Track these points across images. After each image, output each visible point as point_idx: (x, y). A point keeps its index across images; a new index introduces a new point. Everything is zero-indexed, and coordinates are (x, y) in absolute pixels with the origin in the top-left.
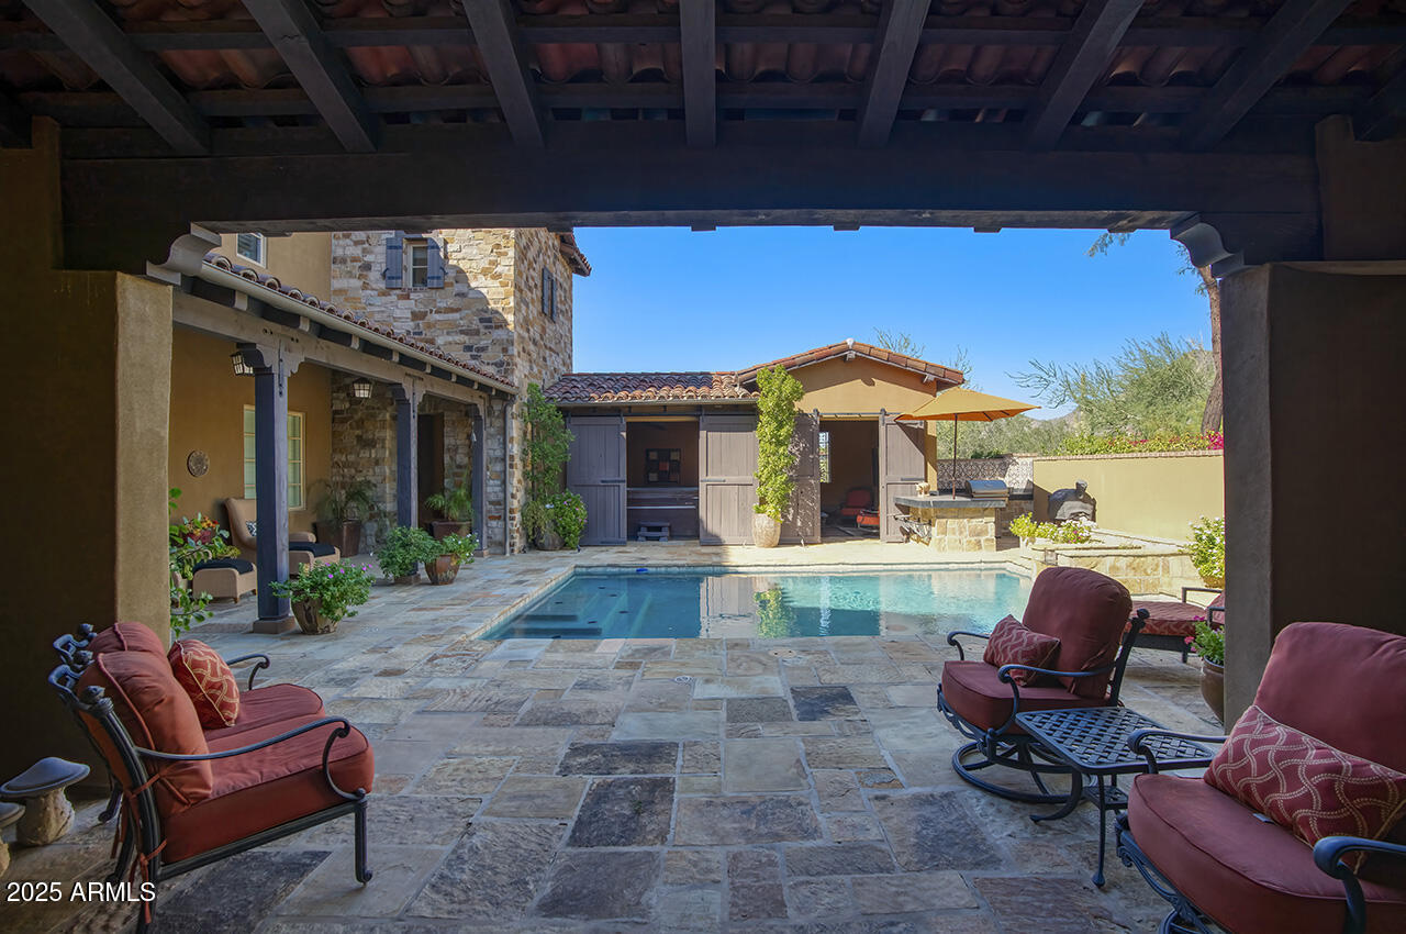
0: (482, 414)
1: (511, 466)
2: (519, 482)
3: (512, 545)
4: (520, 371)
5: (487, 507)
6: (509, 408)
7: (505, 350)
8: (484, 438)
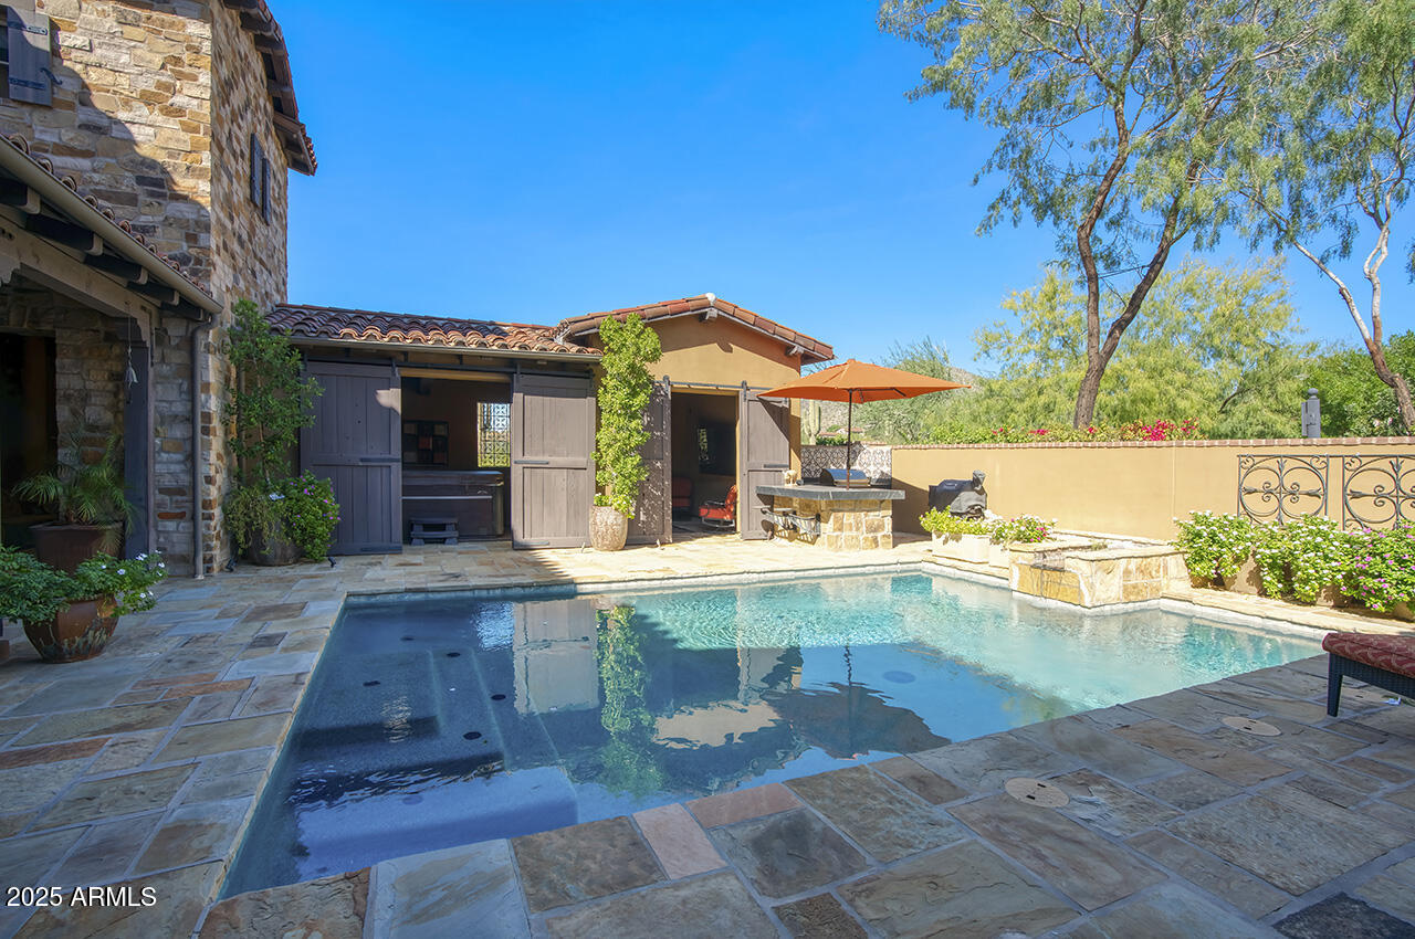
0: (146, 336)
1: (206, 431)
2: (219, 457)
3: (209, 561)
4: (219, 277)
5: (155, 497)
6: (200, 336)
7: (192, 238)
8: (150, 382)
